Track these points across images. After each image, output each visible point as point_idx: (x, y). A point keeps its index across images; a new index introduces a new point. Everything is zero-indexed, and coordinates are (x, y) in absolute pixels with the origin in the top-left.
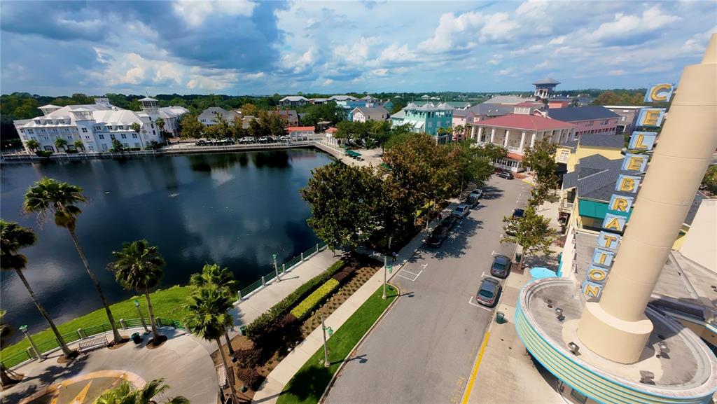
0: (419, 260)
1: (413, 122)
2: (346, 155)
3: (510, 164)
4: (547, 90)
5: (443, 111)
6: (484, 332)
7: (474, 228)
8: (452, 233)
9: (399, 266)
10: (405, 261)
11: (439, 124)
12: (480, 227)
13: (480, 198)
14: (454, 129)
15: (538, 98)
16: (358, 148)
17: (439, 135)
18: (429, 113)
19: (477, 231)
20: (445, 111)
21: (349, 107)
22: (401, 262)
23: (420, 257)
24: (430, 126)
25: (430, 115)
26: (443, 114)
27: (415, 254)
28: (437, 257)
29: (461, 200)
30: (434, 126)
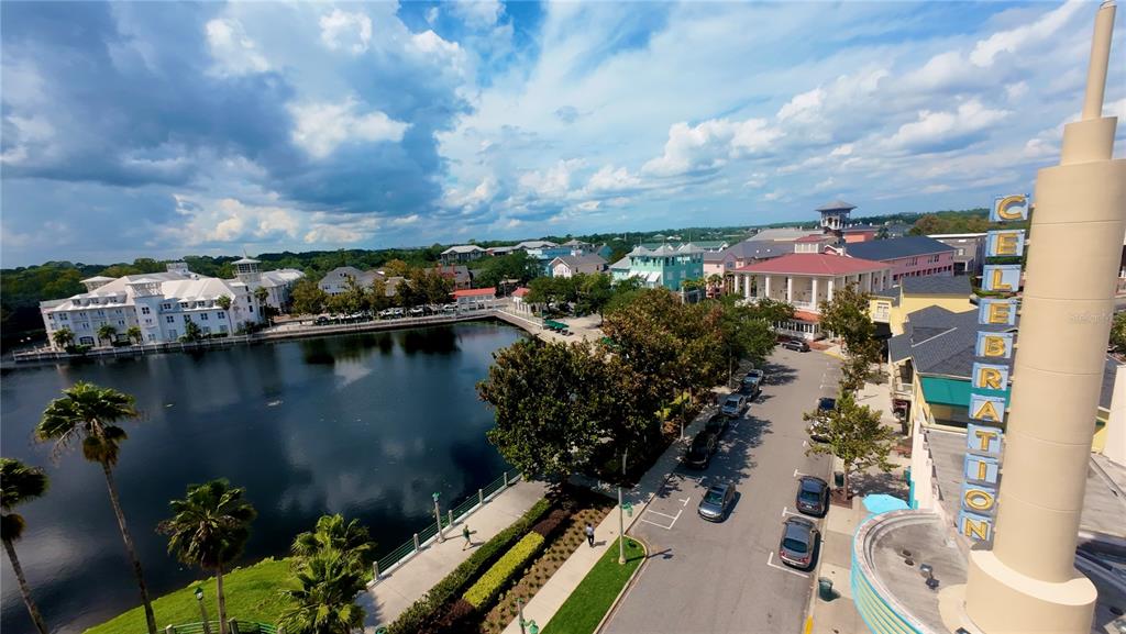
0: (673, 493)
1: (644, 274)
2: (545, 328)
3: (800, 328)
4: (838, 218)
5: (687, 255)
6: (803, 618)
7: (757, 433)
8: (723, 442)
9: (642, 505)
10: (652, 495)
11: (683, 274)
12: (767, 432)
13: (761, 383)
14: (707, 280)
15: (827, 230)
16: (562, 316)
17: (685, 290)
18: (667, 260)
19: (763, 437)
20: (690, 255)
21: (546, 257)
23: (676, 488)
24: (670, 277)
25: (669, 262)
26: (688, 259)
27: (667, 482)
29: (731, 388)
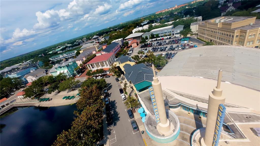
0: (111, 131)
5: (71, 62)
6: (143, 140)
7: (115, 105)
8: (111, 112)
9: (108, 140)
10: (108, 136)
11: (73, 67)
12: (116, 103)
13: (107, 91)
14: (79, 66)
18: (67, 66)
19: (116, 105)
20: (72, 62)
22: (107, 138)
23: (111, 130)
24: (70, 69)
25: (68, 66)
26: (72, 63)
27: (108, 130)
28: (115, 125)
29: (103, 95)
30: (72, 69)
